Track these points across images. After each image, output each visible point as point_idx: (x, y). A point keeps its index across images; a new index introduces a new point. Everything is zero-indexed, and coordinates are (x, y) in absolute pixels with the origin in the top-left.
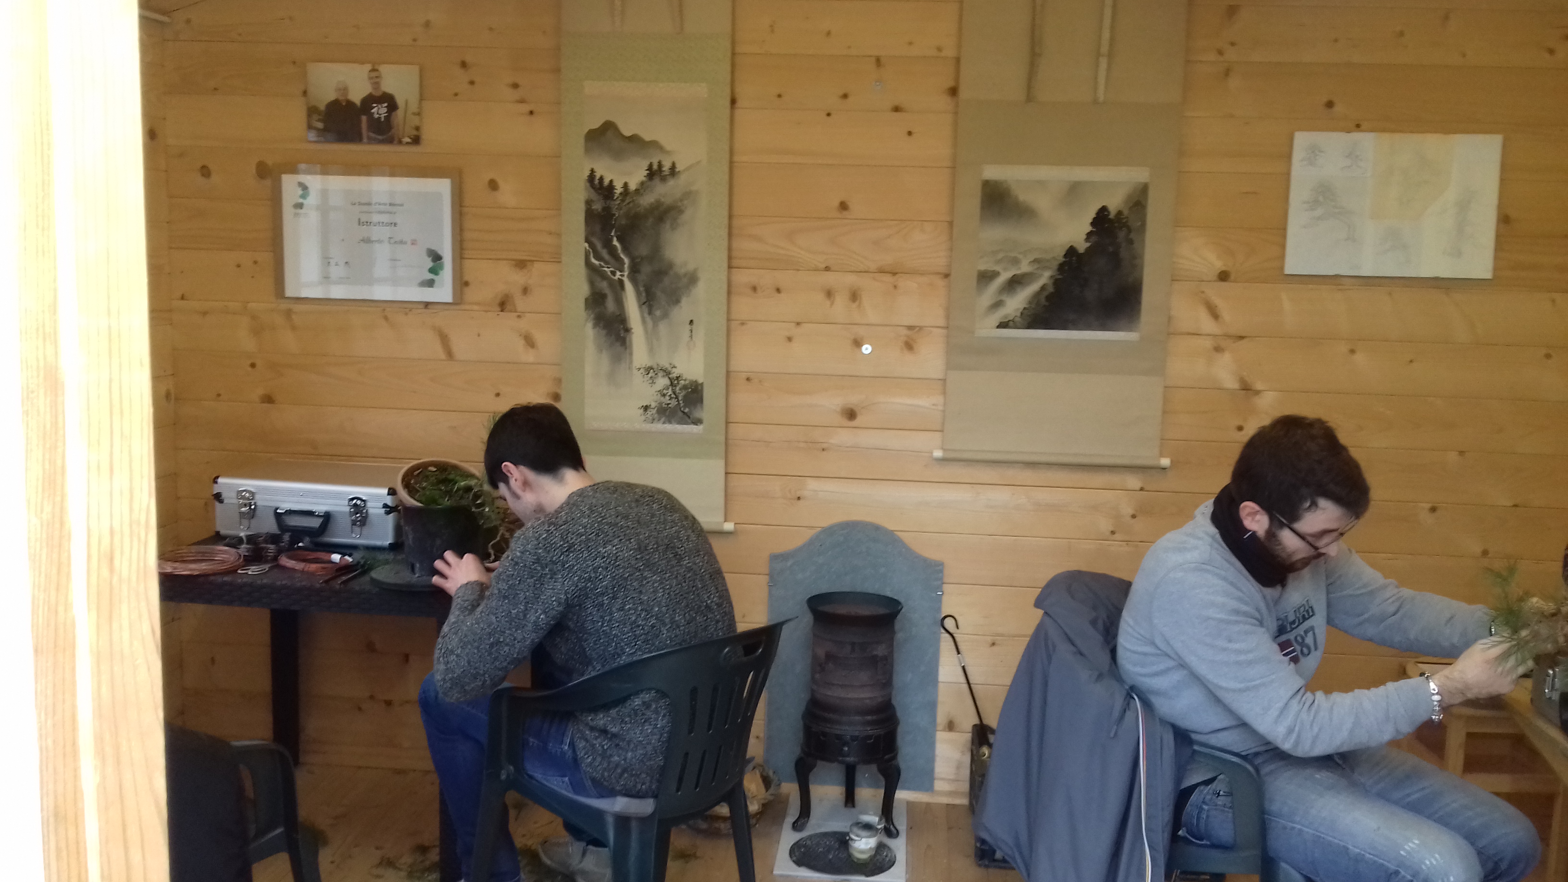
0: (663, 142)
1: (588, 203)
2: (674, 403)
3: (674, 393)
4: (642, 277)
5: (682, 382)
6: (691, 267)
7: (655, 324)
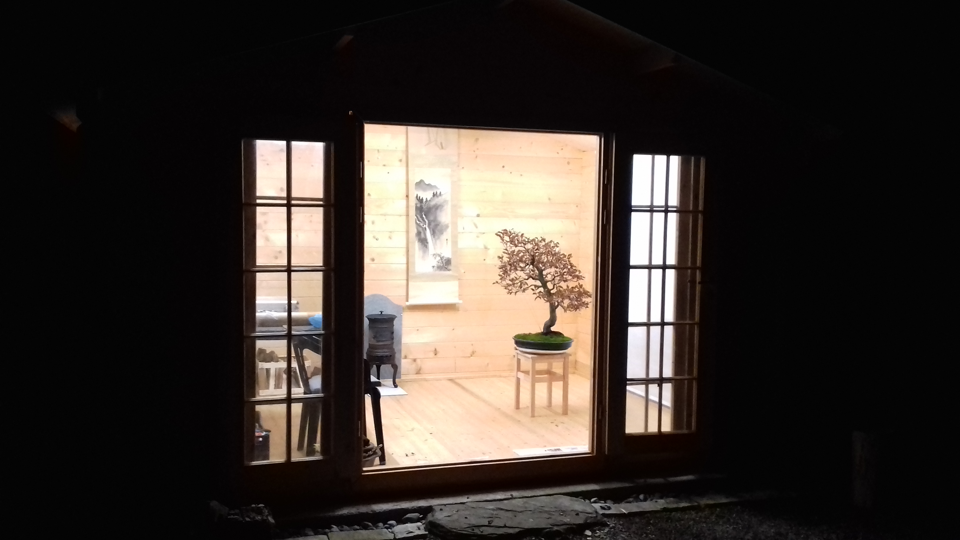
0: (437, 186)
1: (416, 204)
2: (442, 265)
3: (442, 262)
4: (431, 226)
5: (444, 258)
6: (446, 223)
7: (436, 240)
